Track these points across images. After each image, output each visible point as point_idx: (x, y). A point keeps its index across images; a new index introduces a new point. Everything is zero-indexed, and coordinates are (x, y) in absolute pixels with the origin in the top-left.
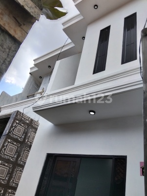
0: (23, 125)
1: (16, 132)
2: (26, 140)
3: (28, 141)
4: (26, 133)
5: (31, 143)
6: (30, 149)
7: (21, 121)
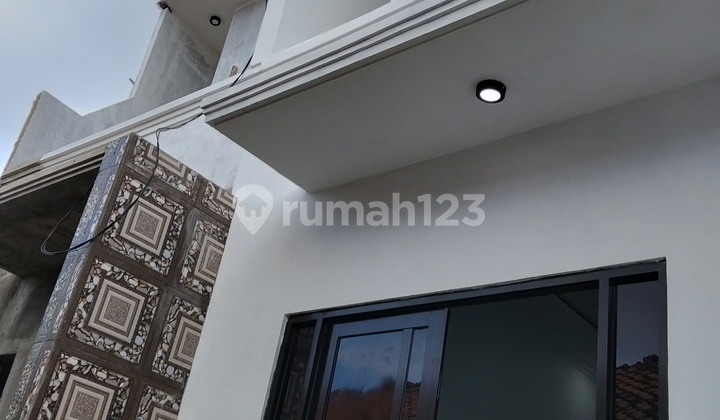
0: (161, 200)
1: (131, 229)
2: (185, 271)
3: (191, 275)
4: (178, 238)
5: (205, 283)
6: (204, 312)
7: (150, 180)
